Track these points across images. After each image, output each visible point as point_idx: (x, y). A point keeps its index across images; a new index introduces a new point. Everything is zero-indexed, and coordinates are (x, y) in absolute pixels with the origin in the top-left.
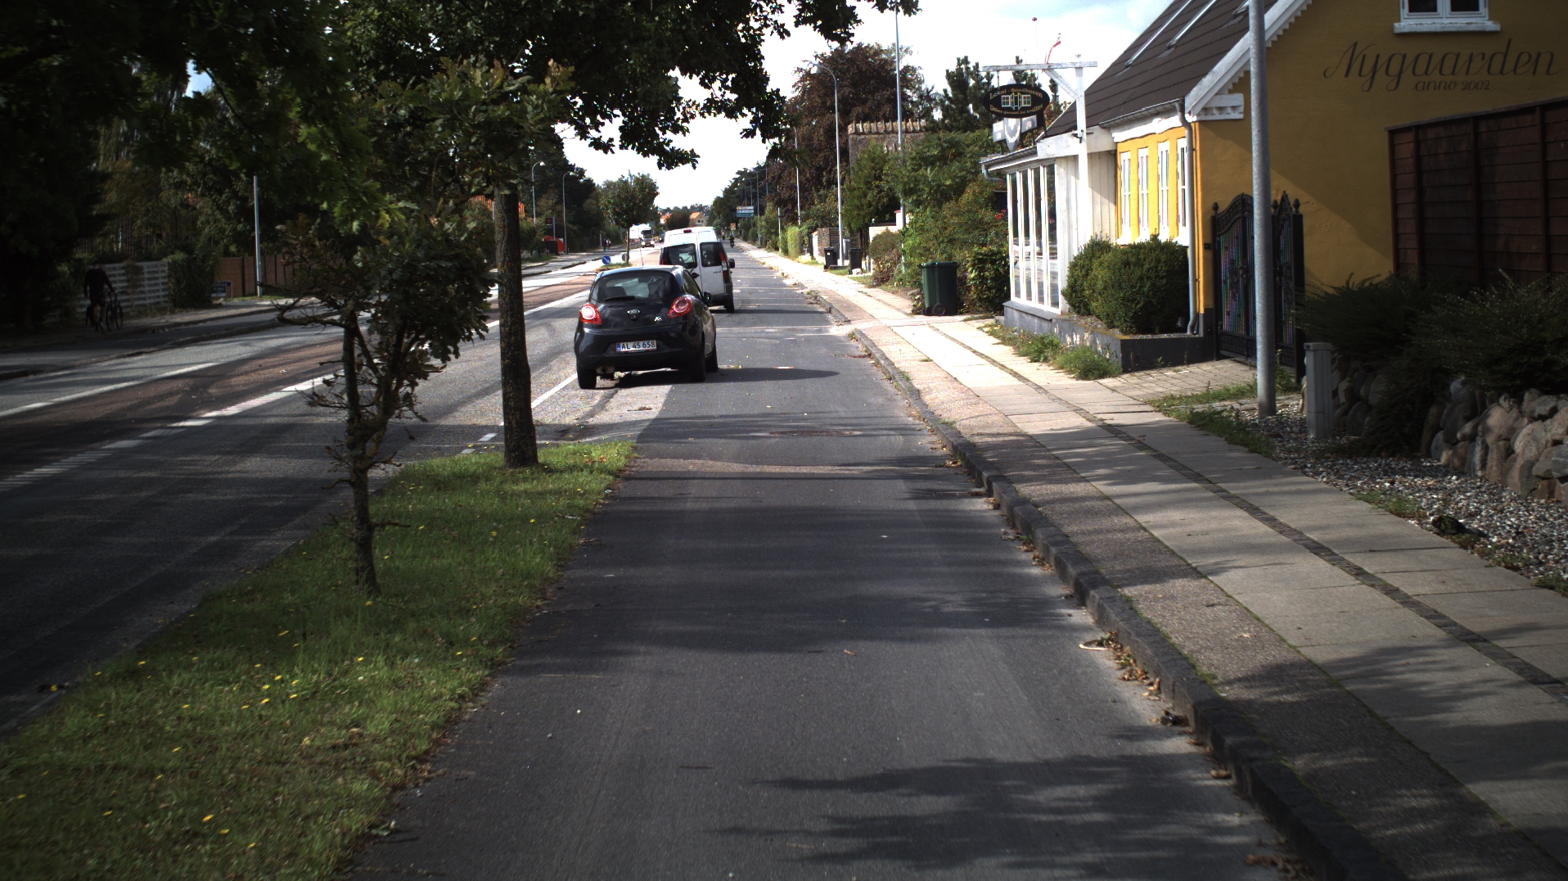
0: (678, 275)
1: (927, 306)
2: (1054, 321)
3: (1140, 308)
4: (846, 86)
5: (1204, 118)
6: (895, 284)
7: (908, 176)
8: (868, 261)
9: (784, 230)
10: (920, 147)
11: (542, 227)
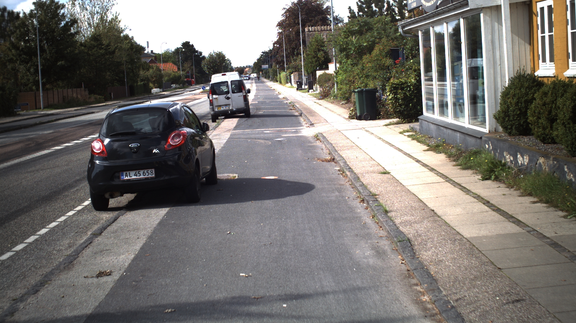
1: (358, 114)
2: (483, 138)
6: (332, 98)
7: (342, 42)
8: (316, 86)
9: (280, 74)
10: (348, 26)
11: (184, 75)
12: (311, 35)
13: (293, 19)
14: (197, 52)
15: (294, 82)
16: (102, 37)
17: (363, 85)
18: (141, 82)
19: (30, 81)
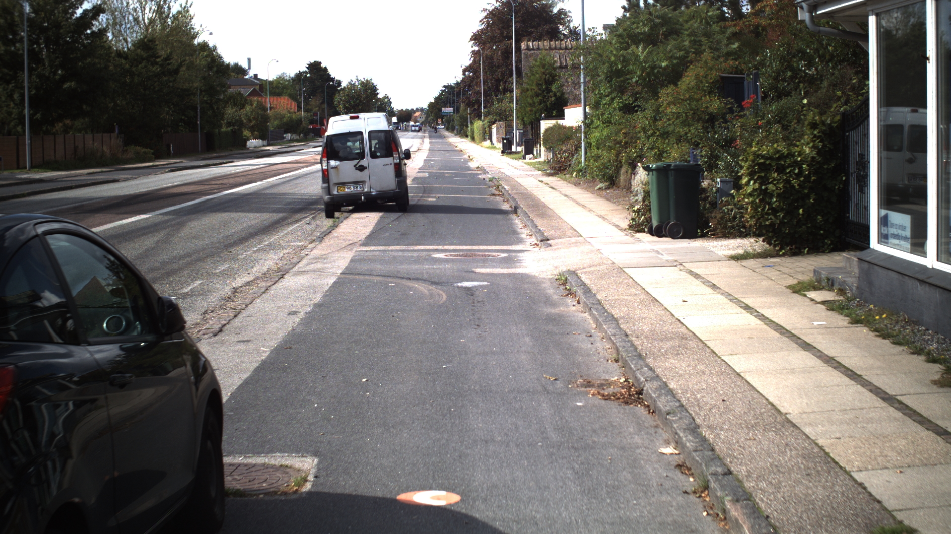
6: (575, 174)
8: (538, 149)
9: (472, 123)
11: (306, 118)
12: (531, 56)
13: (499, 29)
14: (333, 80)
15: (498, 138)
16: (157, 43)
17: (653, 153)
18: (228, 127)
19: (13, 116)
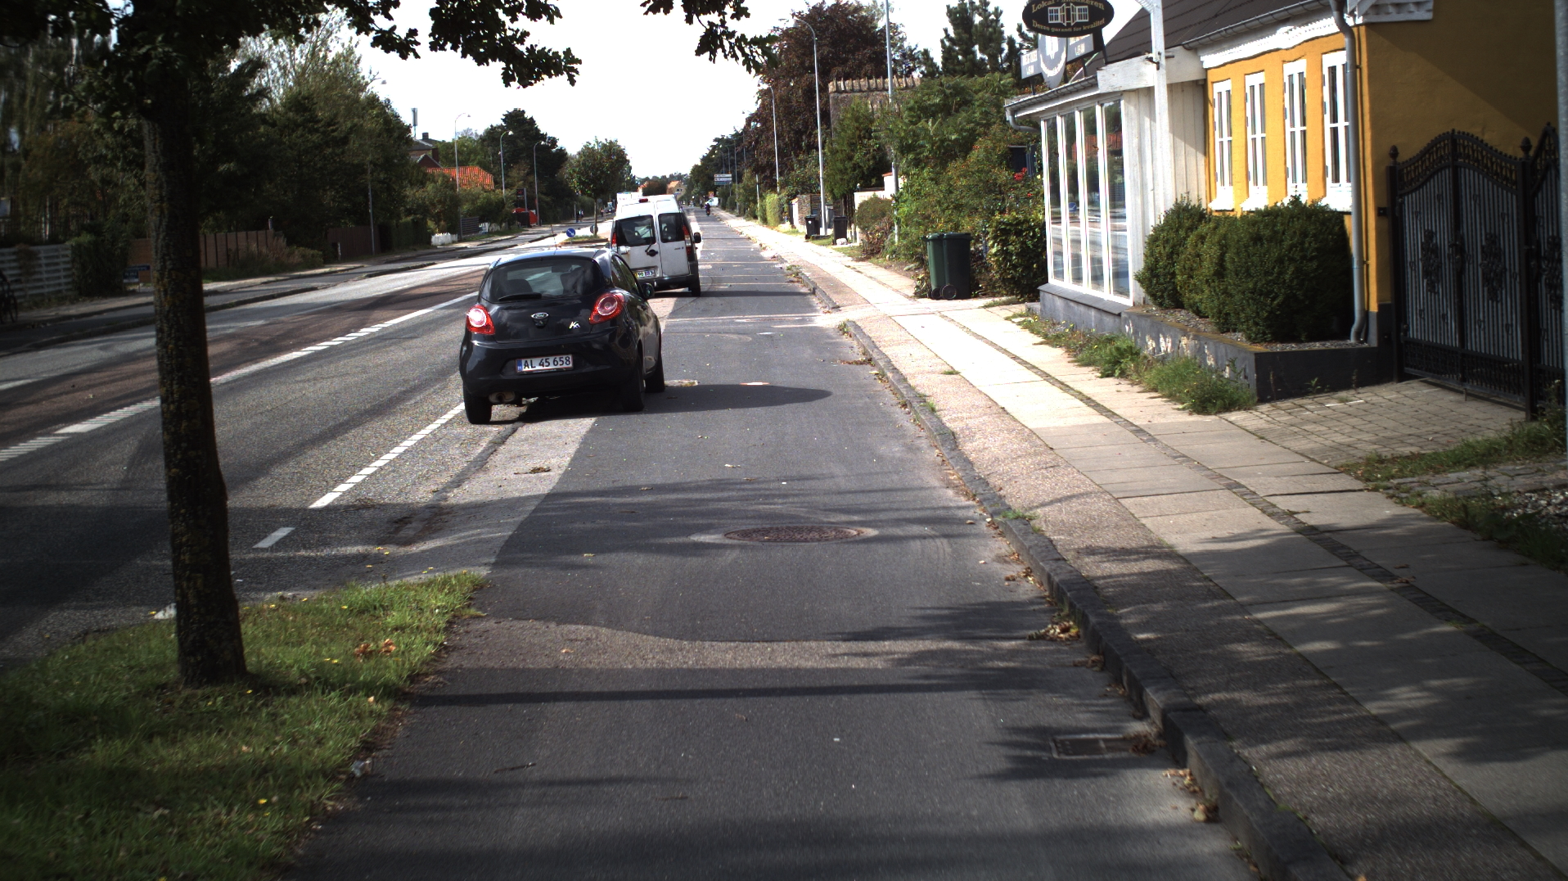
0: (603, 260)
1: (933, 288)
2: (1123, 315)
3: (1278, 305)
4: (825, 45)
5: (1374, 19)
6: (887, 256)
7: (905, 130)
8: (853, 230)
9: (762, 198)
10: (919, 95)
11: (511, 199)
12: (842, 100)
13: (797, 57)
14: (543, 137)
15: (800, 218)
16: (315, 100)
18: (407, 216)
